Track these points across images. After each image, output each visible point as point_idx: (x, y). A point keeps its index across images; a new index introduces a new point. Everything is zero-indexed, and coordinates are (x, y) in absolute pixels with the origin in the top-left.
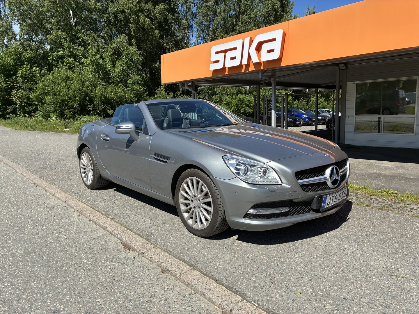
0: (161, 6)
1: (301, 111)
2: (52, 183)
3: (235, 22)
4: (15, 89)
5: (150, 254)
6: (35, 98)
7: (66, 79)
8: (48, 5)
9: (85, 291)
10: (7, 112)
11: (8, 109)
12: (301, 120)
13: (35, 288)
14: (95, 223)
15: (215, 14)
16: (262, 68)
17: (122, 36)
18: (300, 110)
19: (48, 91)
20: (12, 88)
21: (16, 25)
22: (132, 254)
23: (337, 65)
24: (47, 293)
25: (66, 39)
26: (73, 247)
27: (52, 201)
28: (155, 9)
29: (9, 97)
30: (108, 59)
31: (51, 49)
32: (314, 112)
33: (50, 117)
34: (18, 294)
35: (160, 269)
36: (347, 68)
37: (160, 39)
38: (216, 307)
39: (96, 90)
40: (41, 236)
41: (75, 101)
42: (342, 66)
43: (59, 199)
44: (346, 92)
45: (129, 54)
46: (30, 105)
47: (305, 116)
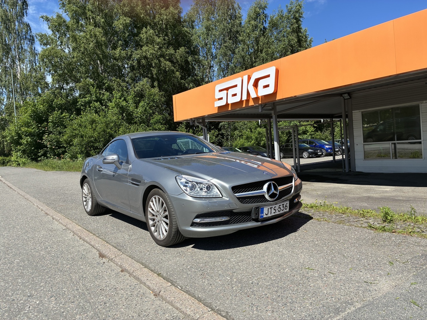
0: (182, 49)
1: (324, 141)
2: (60, 212)
3: (253, 59)
4: (46, 134)
5: (117, 260)
6: (64, 140)
7: (93, 122)
8: (77, 56)
9: (56, 284)
10: (38, 155)
11: (40, 153)
12: (323, 151)
13: (20, 283)
14: (84, 240)
15: (234, 53)
16: (260, 103)
17: (145, 80)
18: (322, 141)
19: (76, 133)
20: (44, 133)
21: (48, 75)
22: (104, 260)
23: (341, 95)
24: (28, 285)
25: (93, 86)
26: (59, 257)
27: (56, 225)
28: (176, 52)
29: (40, 141)
30: (131, 101)
31: (80, 95)
32: (338, 142)
33: (77, 158)
34: (7, 286)
35: (121, 269)
36: (351, 98)
37: (181, 80)
38: (151, 291)
39: (119, 131)
40: (37, 250)
41: (100, 142)
42: (346, 96)
43: (62, 224)
44: (353, 121)
45: (151, 95)
46: (60, 148)
47: (327, 147)
